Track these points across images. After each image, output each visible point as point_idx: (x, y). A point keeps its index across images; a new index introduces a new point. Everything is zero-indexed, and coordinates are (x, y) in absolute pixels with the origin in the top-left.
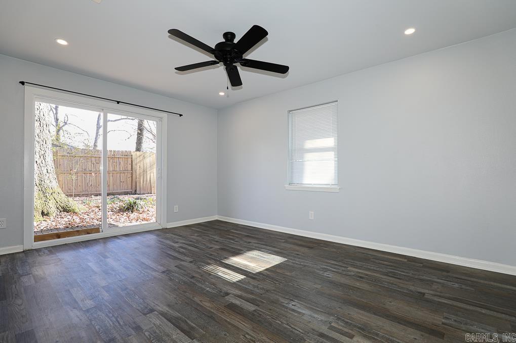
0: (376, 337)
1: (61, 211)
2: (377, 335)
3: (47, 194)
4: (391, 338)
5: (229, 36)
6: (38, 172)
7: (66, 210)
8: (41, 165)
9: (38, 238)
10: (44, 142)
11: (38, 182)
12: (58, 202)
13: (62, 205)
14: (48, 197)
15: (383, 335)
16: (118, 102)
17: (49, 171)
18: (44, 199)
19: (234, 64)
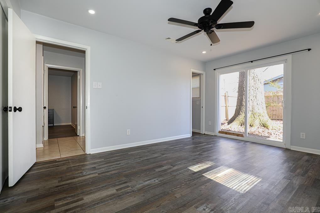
0: (110, 198)
1: (261, 126)
2: (111, 199)
3: (255, 116)
4: (104, 203)
5: (207, 10)
6: (252, 105)
7: (264, 126)
8: (254, 101)
9: (220, 132)
10: (257, 89)
11: (251, 109)
12: (261, 121)
13: (263, 123)
14: (256, 117)
15: (109, 202)
16: (252, 62)
17: (258, 104)
18: (253, 118)
19: (212, 29)
